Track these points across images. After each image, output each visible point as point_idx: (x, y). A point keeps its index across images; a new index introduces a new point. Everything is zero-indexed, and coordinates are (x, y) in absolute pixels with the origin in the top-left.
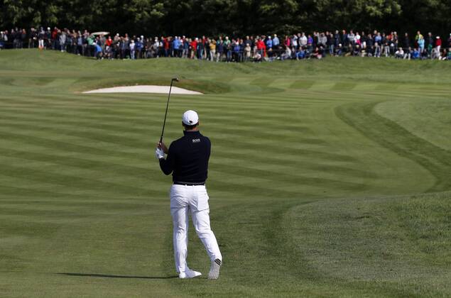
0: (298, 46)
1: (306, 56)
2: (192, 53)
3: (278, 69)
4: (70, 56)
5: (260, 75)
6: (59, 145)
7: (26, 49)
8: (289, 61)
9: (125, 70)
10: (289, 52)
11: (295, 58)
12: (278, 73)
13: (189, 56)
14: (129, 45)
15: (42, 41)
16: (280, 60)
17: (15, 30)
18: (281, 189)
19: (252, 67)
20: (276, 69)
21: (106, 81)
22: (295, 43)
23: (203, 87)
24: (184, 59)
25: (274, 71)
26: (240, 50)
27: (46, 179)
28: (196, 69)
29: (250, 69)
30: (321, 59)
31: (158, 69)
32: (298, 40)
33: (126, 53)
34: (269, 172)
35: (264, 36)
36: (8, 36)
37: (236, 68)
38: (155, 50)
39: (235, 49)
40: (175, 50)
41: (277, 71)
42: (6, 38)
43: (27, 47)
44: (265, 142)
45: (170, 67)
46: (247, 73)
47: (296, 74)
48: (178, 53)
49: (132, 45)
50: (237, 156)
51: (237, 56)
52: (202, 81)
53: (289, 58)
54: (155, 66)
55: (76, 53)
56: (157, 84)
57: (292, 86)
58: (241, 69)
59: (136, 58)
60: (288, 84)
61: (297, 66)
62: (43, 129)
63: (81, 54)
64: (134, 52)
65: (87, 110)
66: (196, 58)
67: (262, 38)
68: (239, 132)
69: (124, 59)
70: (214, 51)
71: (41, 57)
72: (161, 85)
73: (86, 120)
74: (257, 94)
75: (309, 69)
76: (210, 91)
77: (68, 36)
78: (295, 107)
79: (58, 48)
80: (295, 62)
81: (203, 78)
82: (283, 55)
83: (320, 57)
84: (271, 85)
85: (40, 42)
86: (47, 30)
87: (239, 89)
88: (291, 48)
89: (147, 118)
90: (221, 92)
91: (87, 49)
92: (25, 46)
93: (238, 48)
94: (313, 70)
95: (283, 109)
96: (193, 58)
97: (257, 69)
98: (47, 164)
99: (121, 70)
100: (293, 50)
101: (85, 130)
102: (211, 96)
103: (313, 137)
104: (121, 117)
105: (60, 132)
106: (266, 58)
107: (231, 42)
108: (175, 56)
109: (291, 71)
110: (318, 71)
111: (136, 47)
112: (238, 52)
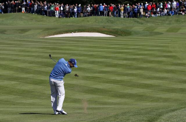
0: (171, 8)
1: (176, 13)
2: (110, 13)
3: (160, 22)
4: (40, 17)
5: (149, 25)
6: (22, 70)
7: (15, 13)
8: (166, 17)
9: (71, 24)
10: (166, 11)
11: (169, 15)
12: (160, 23)
13: (108, 15)
14: (73, 9)
15: (24, 8)
16: (161, 16)
17: (8, 2)
18: (159, 96)
19: (145, 20)
20: (158, 21)
21: (59, 30)
22: (169, 6)
23: (115, 33)
24: (104, 18)
25: (157, 22)
26: (138, 10)
27: (11, 92)
28: (112, 22)
29: (143, 22)
30: (184, 15)
31: (90, 23)
32: (171, 5)
33: (72, 14)
34: (151, 85)
35: (151, 3)
36: (4, 6)
37: (136, 22)
38: (88, 13)
39: (135, 10)
40: (101, 12)
41: (159, 22)
42: (3, 7)
43: (15, 12)
44: (149, 65)
45: (97, 22)
46: (142, 24)
47: (170, 24)
48: (102, 13)
49: (76, 10)
50: (132, 75)
52: (114, 29)
53: (166, 15)
54: (88, 21)
55: (44, 15)
56: (88, 32)
57: (168, 31)
58: (138, 22)
59: (78, 17)
60: (165, 30)
61: (171, 19)
62: (14, 60)
63: (47, 15)
64: (76, 13)
65: (44, 48)
66: (112, 16)
67: (150, 4)
68: (134, 59)
69: (71, 18)
70: (123, 12)
71: (23, 17)
72: (91, 32)
73: (41, 54)
74: (146, 36)
75: (177, 21)
76: (119, 35)
77: (39, 5)
78: (169, 43)
79: (33, 12)
80: (169, 17)
81: (116, 27)
82: (162, 13)
83: (183, 14)
84: (156, 31)
85: (22, 9)
86: (27, 2)
87: (137, 33)
88: (167, 9)
89: (79, 52)
90: (126, 35)
91: (49, 12)
92: (14, 11)
93: (137, 9)
94: (179, 21)
95: (162, 45)
96: (111, 16)
97: (148, 22)
98: (13, 82)
99: (69, 24)
100: (168, 10)
101: (40, 60)
102: (120, 38)
103: (179, 62)
104: (63, 51)
105: (24, 62)
106: (153, 15)
107: (132, 6)
108: (100, 15)
109: (167, 22)
110: (183, 22)
111: (78, 10)
112: (136, 12)
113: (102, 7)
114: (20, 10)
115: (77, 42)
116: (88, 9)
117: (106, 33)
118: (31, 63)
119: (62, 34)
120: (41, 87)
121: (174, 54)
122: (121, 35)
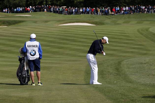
0: (125, 10)
1: (128, 13)
5: (114, 19)
6: (51, 42)
8: (123, 15)
10: (123, 12)
11: (124, 14)
12: (119, 19)
14: (72, 10)
15: (46, 9)
16: (120, 14)
17: (37, 6)
18: (120, 55)
19: (111, 17)
20: (118, 17)
23: (96, 23)
24: (90, 15)
28: (94, 18)
30: (132, 14)
33: (72, 13)
34: (117, 49)
36: (35, 8)
37: (106, 17)
38: (81, 12)
39: (106, 11)
40: (87, 12)
42: (35, 9)
43: (41, 11)
44: (115, 40)
45: (85, 17)
46: (110, 19)
47: (124, 19)
48: (88, 13)
49: (74, 10)
51: (106, 13)
52: (95, 21)
53: (122, 14)
54: (81, 17)
55: (56, 13)
56: (82, 23)
58: (107, 17)
59: (75, 14)
60: (122, 22)
61: (125, 16)
62: (46, 37)
64: (74, 13)
65: (60, 31)
66: (93, 14)
69: (71, 15)
70: (99, 12)
71: (46, 14)
72: (83, 23)
73: (59, 34)
74: (113, 25)
75: (129, 17)
76: (98, 24)
78: (124, 29)
79: (51, 11)
82: (121, 13)
84: (118, 22)
85: (45, 10)
86: (47, 6)
87: (107, 24)
89: (78, 33)
90: (101, 25)
93: (107, 11)
95: (121, 30)
97: (113, 18)
98: (48, 48)
99: (70, 18)
101: (59, 37)
102: (99, 26)
103: (130, 38)
105: (52, 38)
106: (115, 14)
109: (123, 18)
110: (132, 18)
111: (75, 11)
112: (107, 12)
113: (88, 9)
114: (44, 11)
115: (76, 28)
116: (80, 10)
117: (91, 23)
118: (55, 38)
119: (67, 23)
120: (62, 50)
121: (128, 35)
122: (99, 25)
